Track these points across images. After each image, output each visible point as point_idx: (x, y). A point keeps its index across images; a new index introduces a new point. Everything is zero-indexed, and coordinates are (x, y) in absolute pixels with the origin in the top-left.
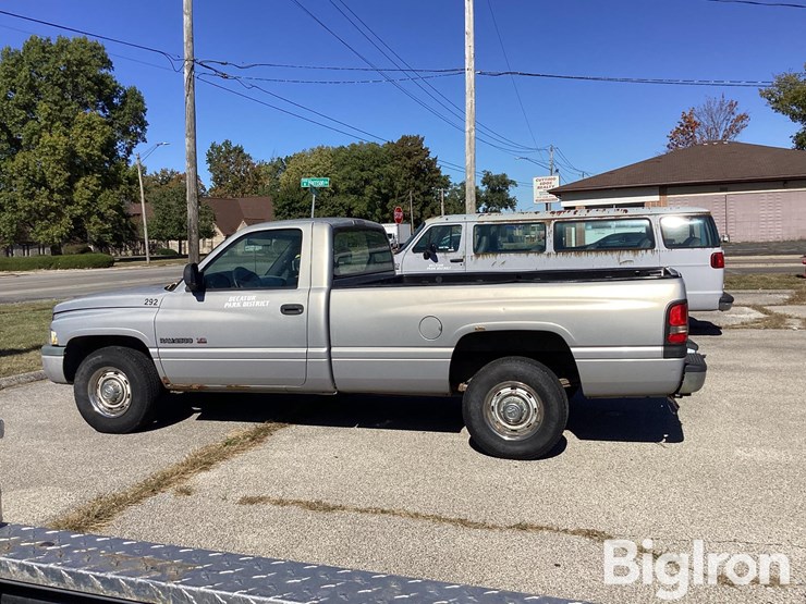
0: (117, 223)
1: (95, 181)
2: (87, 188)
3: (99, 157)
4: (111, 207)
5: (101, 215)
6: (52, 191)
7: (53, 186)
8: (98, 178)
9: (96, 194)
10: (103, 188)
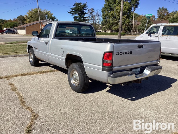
0: (128, 26)
1: (125, 17)
2: (124, 18)
3: (127, 11)
4: (128, 23)
5: (125, 24)
6: (117, 19)
7: (117, 18)
8: (126, 16)
9: (125, 20)
10: (127, 18)
